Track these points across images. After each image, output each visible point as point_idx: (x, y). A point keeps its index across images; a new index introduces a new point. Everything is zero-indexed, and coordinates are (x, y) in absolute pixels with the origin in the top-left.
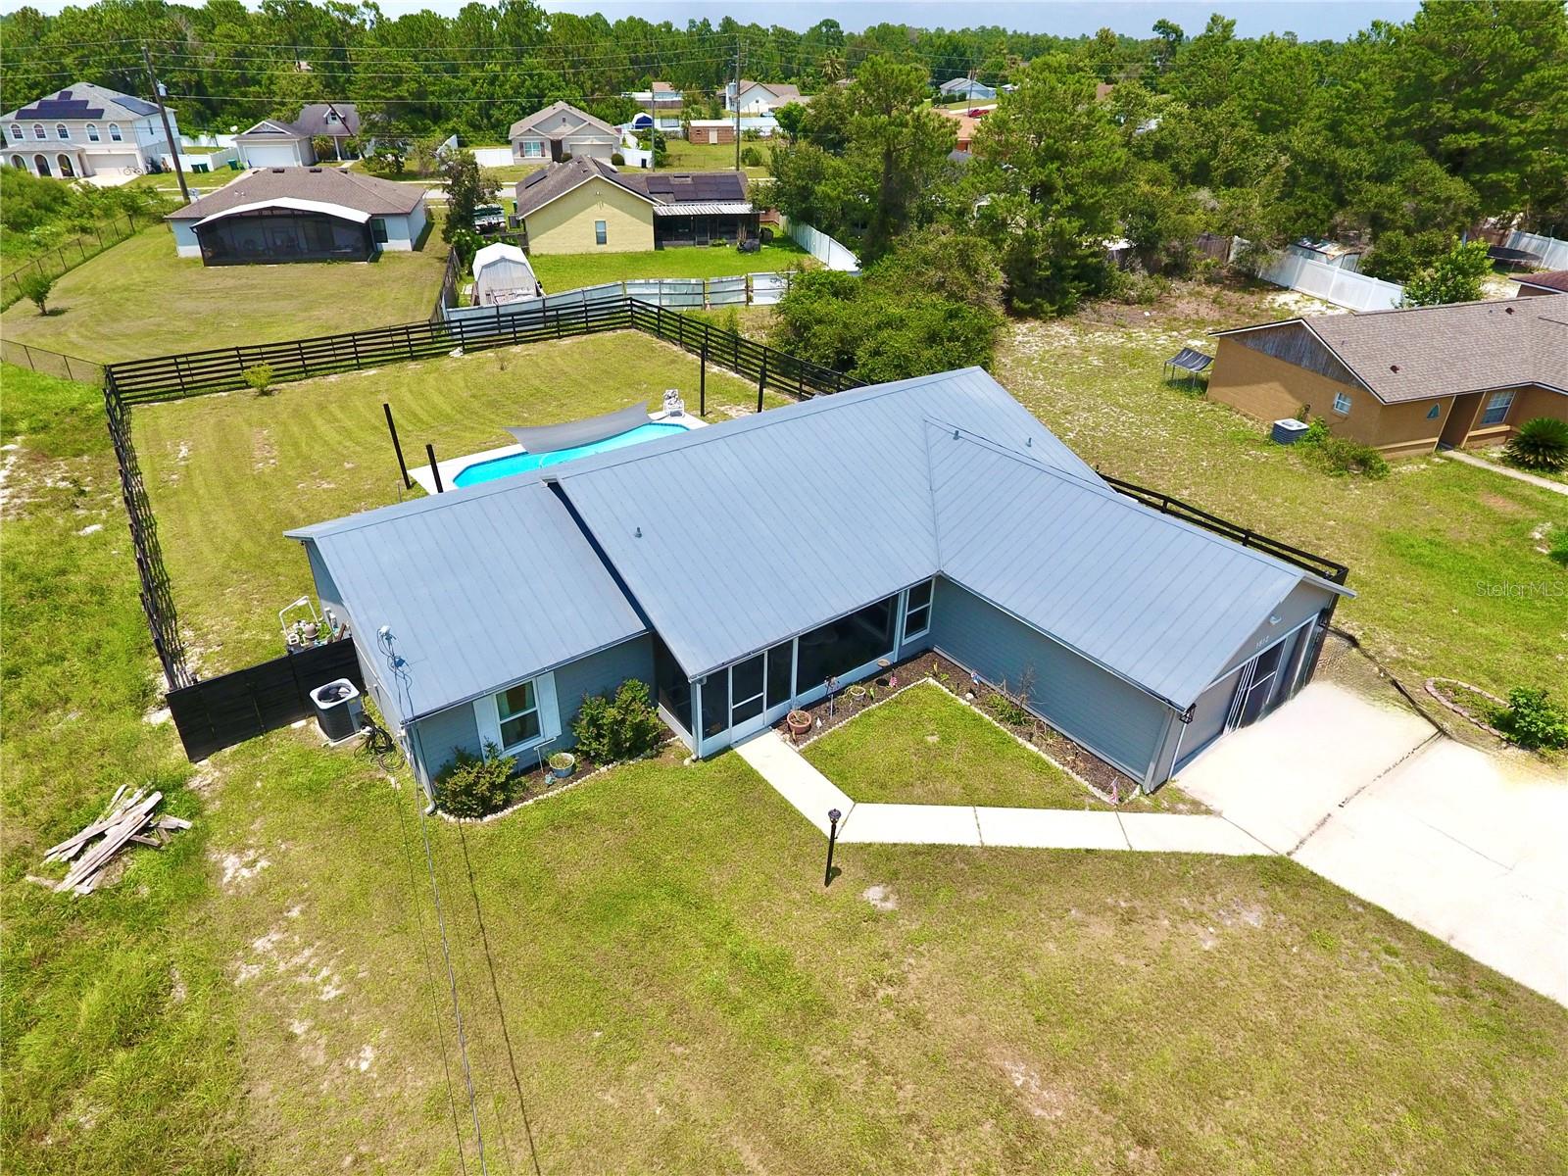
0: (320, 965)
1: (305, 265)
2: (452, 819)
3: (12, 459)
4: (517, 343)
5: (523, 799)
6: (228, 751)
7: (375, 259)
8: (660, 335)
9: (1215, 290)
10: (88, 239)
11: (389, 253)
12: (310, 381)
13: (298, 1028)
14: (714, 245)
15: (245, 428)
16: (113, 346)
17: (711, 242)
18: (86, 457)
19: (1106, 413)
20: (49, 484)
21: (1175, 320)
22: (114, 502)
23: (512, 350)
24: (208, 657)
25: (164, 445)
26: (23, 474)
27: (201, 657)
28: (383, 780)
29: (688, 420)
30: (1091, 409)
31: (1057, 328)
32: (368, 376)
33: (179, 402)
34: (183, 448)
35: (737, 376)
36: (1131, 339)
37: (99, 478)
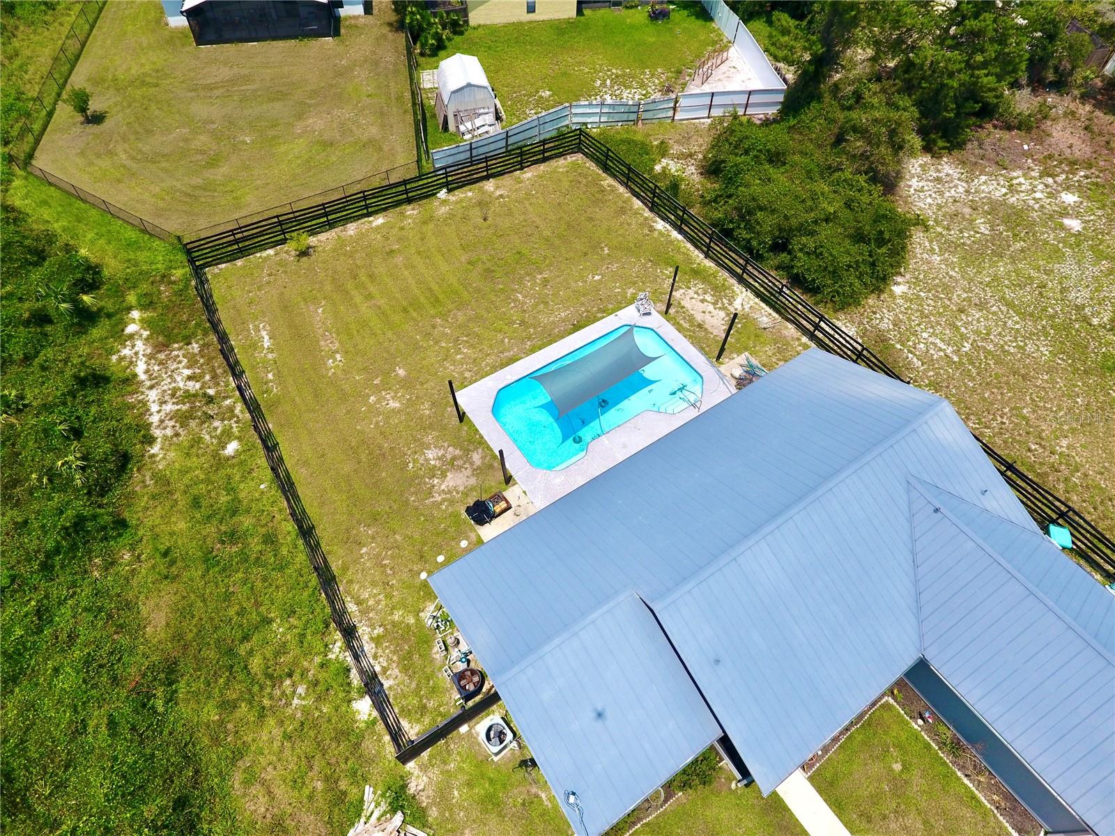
1: (281, 43)
3: (140, 345)
4: (487, 178)
5: (634, 824)
6: (425, 755)
7: (337, 33)
8: (606, 169)
9: (1088, 108)
12: (333, 234)
14: (626, 7)
15: (302, 304)
17: (624, 3)
18: (195, 346)
19: (994, 313)
20: (181, 385)
21: (1050, 157)
22: (237, 411)
23: (486, 187)
24: (377, 640)
25: (248, 330)
26: (156, 368)
27: (372, 639)
28: (537, 796)
29: (656, 320)
30: (981, 306)
31: (946, 167)
32: (378, 227)
33: (239, 263)
34: (264, 333)
35: (680, 237)
36: (1012, 189)
37: (214, 377)
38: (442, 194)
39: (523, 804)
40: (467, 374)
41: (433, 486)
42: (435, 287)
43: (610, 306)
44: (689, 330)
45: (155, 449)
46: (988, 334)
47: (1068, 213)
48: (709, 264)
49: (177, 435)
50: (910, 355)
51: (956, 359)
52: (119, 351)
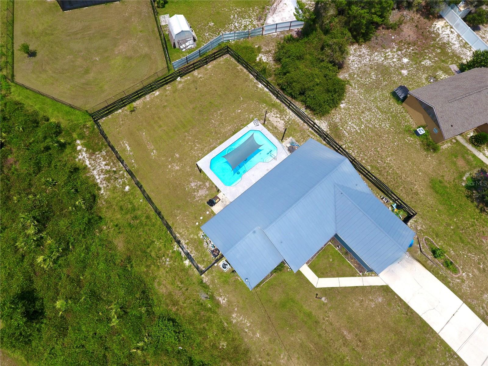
3: (84, 154)
4: (195, 70)
6: (206, 272)
9: (418, 16)
12: (141, 101)
13: (247, 330)
18: (104, 152)
19: (373, 112)
20: (103, 168)
21: (401, 41)
22: (125, 175)
23: (195, 74)
24: (187, 244)
25: (121, 144)
26: (93, 162)
27: (185, 243)
28: (237, 279)
29: (261, 127)
30: (370, 110)
31: (363, 49)
32: (157, 96)
33: (110, 116)
34: (126, 145)
35: (267, 90)
36: (386, 58)
37: (114, 163)
38: (179, 79)
39: (234, 281)
40: (200, 155)
41: (195, 195)
42: (183, 120)
43: (245, 123)
44: (272, 130)
45: (102, 192)
46: (370, 121)
47: (404, 68)
48: (278, 101)
49: (108, 186)
50: (345, 131)
51: (359, 131)
52: (78, 157)
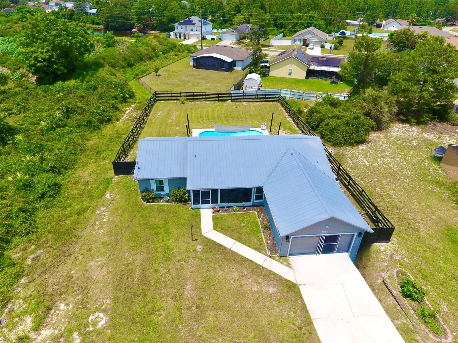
0: (106, 216)
1: (214, 71)
2: (142, 201)
3: (132, 108)
4: (245, 101)
5: (156, 203)
6: (121, 176)
7: (231, 72)
8: (283, 106)
10: (176, 57)
11: (236, 70)
12: (194, 102)
13: (97, 223)
14: (325, 80)
15: (174, 111)
16: (164, 86)
17: (324, 79)
19: (397, 161)
20: (134, 115)
23: (243, 103)
25: (157, 112)
26: (131, 112)
29: (265, 131)
30: (393, 158)
31: (414, 128)
32: (206, 103)
33: (166, 102)
34: (160, 113)
35: (293, 122)
36: (439, 138)
38: (229, 101)
40: (201, 127)
45: (118, 122)
46: (388, 164)
48: (297, 129)
49: (125, 122)
50: (350, 161)
51: (368, 166)
52: (126, 108)
